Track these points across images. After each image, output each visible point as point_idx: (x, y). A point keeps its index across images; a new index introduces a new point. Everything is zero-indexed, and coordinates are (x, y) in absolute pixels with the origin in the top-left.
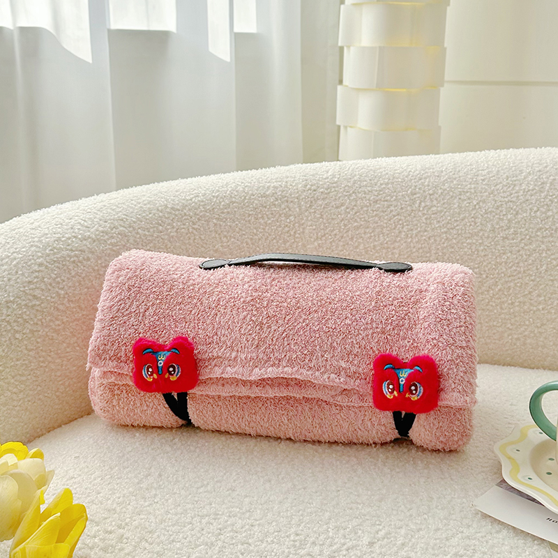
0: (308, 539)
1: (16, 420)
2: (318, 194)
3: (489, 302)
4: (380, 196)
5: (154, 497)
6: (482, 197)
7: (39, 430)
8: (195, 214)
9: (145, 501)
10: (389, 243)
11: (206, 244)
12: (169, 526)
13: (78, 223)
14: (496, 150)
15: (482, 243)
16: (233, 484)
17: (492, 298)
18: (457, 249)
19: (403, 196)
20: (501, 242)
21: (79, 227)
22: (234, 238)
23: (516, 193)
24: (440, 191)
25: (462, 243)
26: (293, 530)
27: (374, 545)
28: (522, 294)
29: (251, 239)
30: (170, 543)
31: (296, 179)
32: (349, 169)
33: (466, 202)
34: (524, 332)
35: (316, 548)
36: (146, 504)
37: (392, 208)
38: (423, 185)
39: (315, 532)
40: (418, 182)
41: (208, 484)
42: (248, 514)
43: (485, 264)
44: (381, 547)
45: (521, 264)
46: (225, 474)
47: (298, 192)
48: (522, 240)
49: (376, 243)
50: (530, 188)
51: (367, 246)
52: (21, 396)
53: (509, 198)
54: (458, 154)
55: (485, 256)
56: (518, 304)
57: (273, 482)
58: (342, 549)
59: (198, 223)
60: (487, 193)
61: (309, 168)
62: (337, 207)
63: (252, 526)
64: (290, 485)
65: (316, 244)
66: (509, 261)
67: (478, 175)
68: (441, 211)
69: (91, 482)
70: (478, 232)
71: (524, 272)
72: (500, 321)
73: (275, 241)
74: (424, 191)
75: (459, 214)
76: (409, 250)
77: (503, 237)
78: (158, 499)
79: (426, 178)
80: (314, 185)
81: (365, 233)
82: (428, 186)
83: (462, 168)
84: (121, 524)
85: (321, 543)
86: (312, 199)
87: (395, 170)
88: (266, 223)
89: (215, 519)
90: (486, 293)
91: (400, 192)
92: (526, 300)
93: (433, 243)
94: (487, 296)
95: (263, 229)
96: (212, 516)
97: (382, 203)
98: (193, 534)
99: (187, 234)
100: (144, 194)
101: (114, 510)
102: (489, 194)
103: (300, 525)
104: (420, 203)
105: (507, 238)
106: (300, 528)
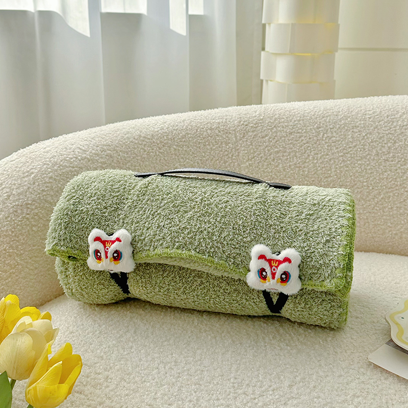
0: (243, 382)
1: (32, 289)
2: (249, 128)
3: (374, 207)
4: (294, 130)
5: (131, 348)
6: (369, 130)
7: (48, 296)
8: (161, 142)
9: (124, 351)
10: (301, 163)
11: (169, 163)
12: (141, 370)
13: (78, 148)
14: (378, 96)
15: (370, 164)
16: (189, 340)
17: (376, 204)
18: (350, 168)
19: (310, 129)
20: (383, 163)
21: (78, 151)
22: (189, 159)
23: (394, 127)
24: (338, 126)
25: (354, 164)
26: (232, 375)
27: (293, 387)
28: (399, 202)
29: (201, 160)
30: (142, 383)
31: (233, 117)
32: (271, 110)
33: (357, 134)
34: (401, 229)
35: (250, 389)
36: (125, 353)
37: (303, 138)
38: (325, 121)
39: (249, 377)
40: (322, 119)
41: (170, 339)
42: (199, 362)
43: (371, 179)
44: (298, 389)
45: (398, 180)
46: (182, 332)
47: (234, 127)
48: (399, 161)
49: (291, 163)
50: (405, 124)
51: (285, 165)
52: (36, 272)
53: (389, 131)
54: (350, 99)
55: (371, 173)
56: (395, 208)
57: (217, 338)
58: (269, 390)
59: (163, 149)
60: (373, 128)
61: (242, 109)
62: (263, 137)
63: (202, 371)
64: (230, 341)
65: (248, 164)
66: (389, 177)
67: (366, 115)
68: (339, 141)
69: (85, 336)
70: (366, 156)
71: (400, 185)
72: (383, 221)
73: (217, 162)
74: (326, 126)
75: (352, 143)
76: (315, 168)
77: (384, 159)
78: (134, 350)
79: (327, 117)
80: (246, 121)
81: (283, 156)
82: (329, 122)
83: (354, 109)
84: (107, 368)
85: (253, 385)
86: (245, 132)
87: (305, 111)
88: (211, 148)
89: (175, 365)
90: (372, 200)
91: (308, 126)
92: (402, 206)
93: (333, 164)
94: (373, 203)
95: (210, 153)
96: (173, 364)
97: (295, 134)
98: (159, 376)
99: (155, 156)
100: (125, 127)
101: (102, 357)
102: (375, 128)
103: (237, 371)
104: (323, 135)
105: (387, 160)
106: (238, 373)
